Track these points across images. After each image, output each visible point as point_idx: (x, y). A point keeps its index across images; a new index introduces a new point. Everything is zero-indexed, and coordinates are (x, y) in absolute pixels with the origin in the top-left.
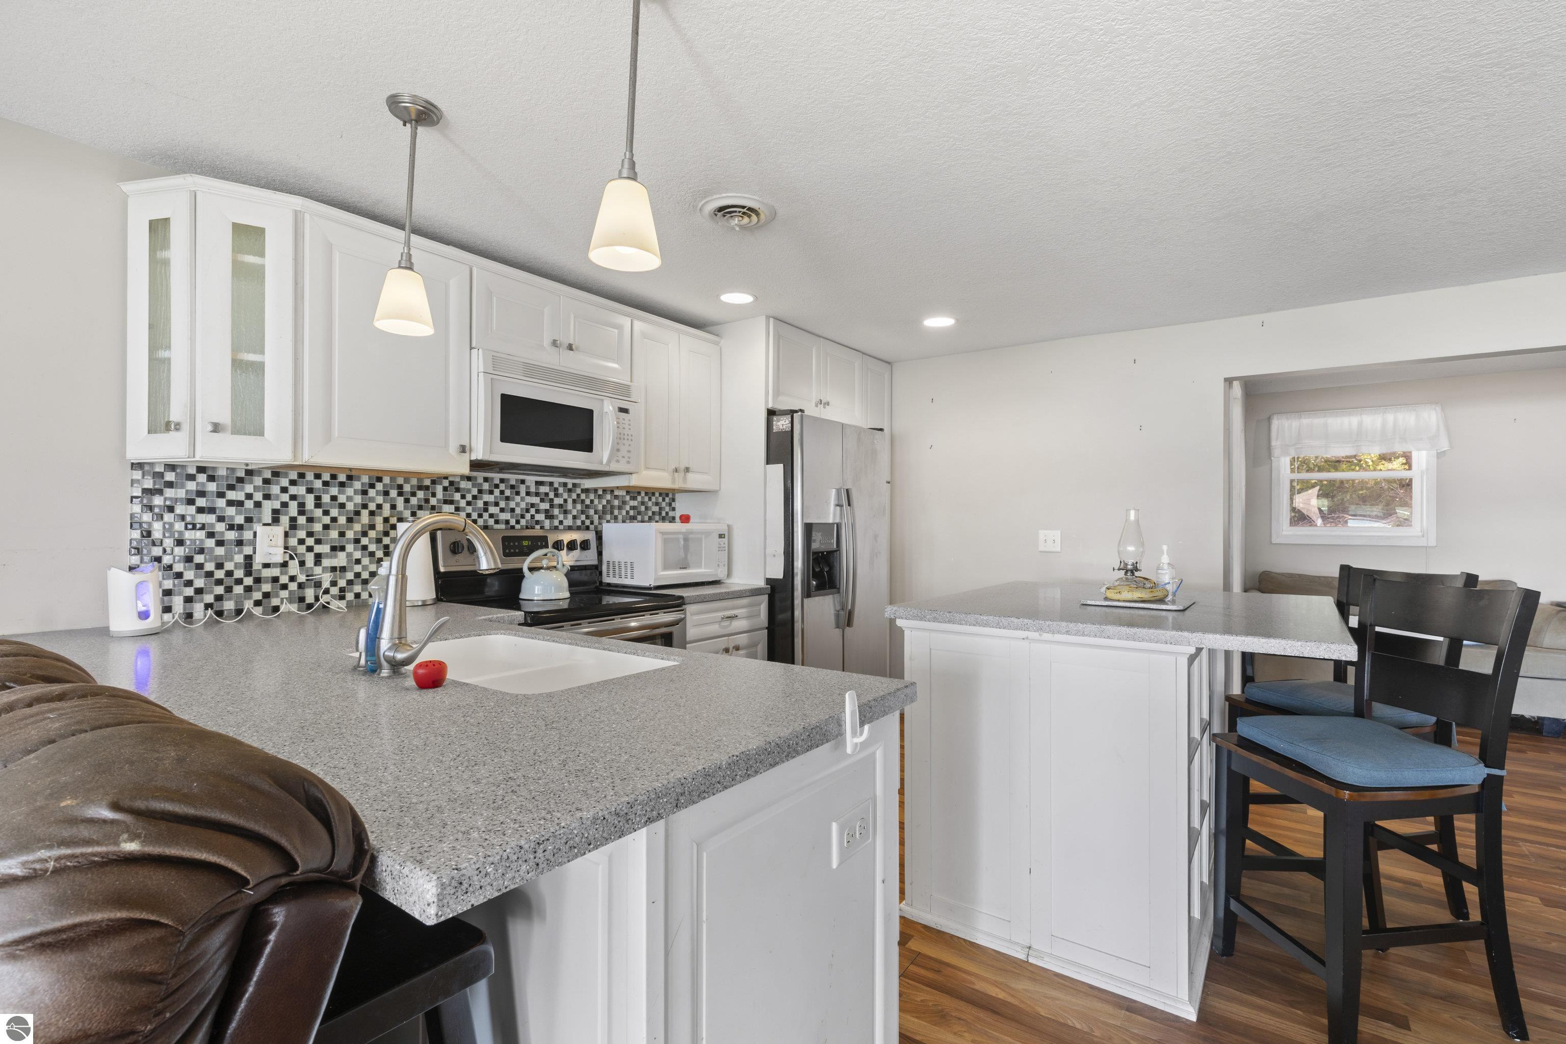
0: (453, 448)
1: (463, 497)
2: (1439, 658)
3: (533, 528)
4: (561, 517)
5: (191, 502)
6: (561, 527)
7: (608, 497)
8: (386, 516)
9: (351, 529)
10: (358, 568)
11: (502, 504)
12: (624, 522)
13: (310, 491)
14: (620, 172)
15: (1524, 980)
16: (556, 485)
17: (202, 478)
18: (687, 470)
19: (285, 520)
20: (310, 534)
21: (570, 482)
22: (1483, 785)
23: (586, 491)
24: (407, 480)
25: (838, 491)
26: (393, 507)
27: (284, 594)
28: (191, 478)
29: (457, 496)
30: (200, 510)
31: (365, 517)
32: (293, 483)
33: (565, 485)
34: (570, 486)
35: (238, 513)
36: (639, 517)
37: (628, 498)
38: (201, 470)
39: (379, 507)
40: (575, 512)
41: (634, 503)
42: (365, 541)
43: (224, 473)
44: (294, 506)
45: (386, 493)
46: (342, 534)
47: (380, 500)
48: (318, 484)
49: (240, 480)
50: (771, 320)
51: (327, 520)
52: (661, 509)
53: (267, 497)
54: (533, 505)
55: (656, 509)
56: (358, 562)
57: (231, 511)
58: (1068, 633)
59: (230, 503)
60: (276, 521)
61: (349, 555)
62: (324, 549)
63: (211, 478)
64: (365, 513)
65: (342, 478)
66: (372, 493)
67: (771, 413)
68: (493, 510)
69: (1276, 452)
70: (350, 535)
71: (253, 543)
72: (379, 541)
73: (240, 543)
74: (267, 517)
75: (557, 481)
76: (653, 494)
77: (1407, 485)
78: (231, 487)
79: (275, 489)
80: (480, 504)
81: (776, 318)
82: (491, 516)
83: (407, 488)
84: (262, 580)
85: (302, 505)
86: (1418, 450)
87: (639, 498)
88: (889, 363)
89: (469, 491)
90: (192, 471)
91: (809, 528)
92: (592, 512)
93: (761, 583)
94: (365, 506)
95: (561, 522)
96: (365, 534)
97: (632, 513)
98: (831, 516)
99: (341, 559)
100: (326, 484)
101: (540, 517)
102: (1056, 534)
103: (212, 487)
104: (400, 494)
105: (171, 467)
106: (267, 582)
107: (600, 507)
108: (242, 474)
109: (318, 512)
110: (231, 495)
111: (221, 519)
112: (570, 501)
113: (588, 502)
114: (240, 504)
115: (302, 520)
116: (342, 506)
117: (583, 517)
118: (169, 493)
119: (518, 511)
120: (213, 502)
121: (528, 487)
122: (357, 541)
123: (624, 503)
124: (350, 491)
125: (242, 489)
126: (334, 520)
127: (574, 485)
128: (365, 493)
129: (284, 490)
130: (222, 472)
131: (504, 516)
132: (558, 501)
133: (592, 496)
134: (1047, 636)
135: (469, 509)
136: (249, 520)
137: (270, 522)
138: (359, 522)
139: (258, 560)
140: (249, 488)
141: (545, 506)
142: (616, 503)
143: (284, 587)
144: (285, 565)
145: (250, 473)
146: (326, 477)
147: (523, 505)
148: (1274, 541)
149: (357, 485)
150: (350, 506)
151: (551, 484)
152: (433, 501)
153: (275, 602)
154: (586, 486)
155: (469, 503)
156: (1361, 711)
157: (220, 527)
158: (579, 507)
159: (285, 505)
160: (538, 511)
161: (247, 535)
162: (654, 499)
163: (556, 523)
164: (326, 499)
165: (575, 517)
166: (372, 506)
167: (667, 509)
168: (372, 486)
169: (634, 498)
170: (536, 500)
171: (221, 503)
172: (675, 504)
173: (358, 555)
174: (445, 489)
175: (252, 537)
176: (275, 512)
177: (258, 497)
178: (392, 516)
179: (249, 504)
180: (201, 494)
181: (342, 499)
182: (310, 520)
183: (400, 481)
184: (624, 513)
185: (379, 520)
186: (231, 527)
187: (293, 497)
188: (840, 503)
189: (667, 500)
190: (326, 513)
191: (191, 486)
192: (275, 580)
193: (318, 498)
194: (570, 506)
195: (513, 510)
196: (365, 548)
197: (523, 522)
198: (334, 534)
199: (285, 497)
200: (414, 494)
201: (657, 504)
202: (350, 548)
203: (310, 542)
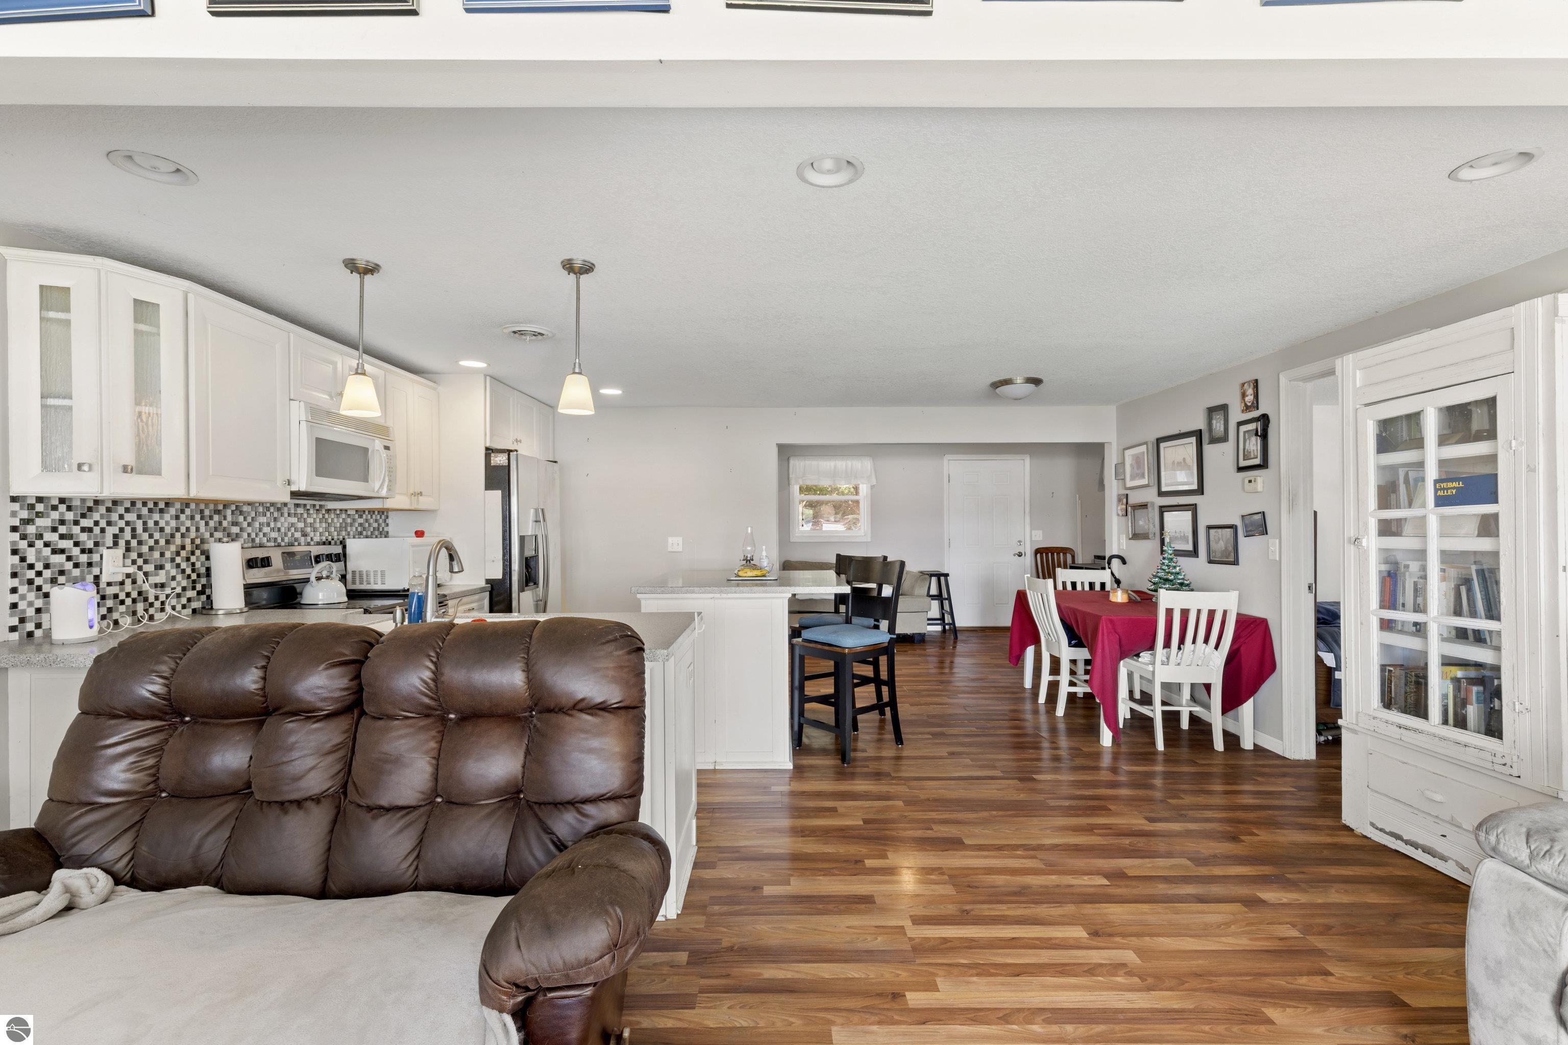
0: (279, 483)
1: (245, 519)
2: (875, 594)
3: (293, 545)
4: (312, 534)
5: (54, 529)
6: (312, 543)
7: (344, 516)
8: (192, 537)
9: (168, 550)
10: (174, 584)
11: (272, 525)
12: (354, 537)
13: (139, 517)
14: (574, 369)
15: (903, 729)
16: (308, 507)
17: (62, 508)
18: (421, 494)
19: (122, 543)
20: (140, 555)
21: (317, 503)
22: (889, 642)
23: (328, 511)
24: (207, 506)
25: (536, 510)
26: (198, 529)
27: (122, 608)
28: (55, 508)
29: (241, 519)
30: (62, 537)
31: (178, 540)
32: (127, 510)
33: (314, 506)
34: (318, 507)
35: (89, 538)
36: (364, 533)
37: (357, 516)
38: (62, 501)
39: (188, 529)
40: (321, 530)
41: (361, 521)
42: (178, 560)
43: (78, 503)
44: (128, 530)
45: (192, 518)
46: (162, 555)
47: (188, 523)
48: (145, 511)
49: (90, 509)
50: (488, 378)
51: (151, 542)
52: (379, 525)
53: (109, 523)
54: (293, 525)
55: (375, 525)
56: (174, 578)
57: (83, 537)
58: (735, 592)
59: (83, 530)
60: (116, 544)
61: (168, 572)
62: (149, 568)
63: (69, 508)
64: (178, 535)
65: (162, 505)
66: (183, 517)
67: (489, 451)
68: (266, 529)
69: (792, 481)
70: (168, 555)
71: (100, 564)
72: (188, 559)
73: (90, 565)
74: (109, 541)
75: (309, 503)
76: (374, 512)
77: (857, 502)
78: (83, 516)
79: (115, 517)
80: (257, 525)
81: (491, 377)
82: (264, 535)
83: (207, 513)
84: (107, 597)
85: (134, 530)
86: (863, 483)
87: (364, 516)
88: (551, 407)
89: (249, 513)
90: (56, 502)
91: (522, 539)
92: (333, 529)
93: (483, 584)
94: (178, 530)
95: (312, 539)
96: (178, 554)
97: (359, 529)
98: (530, 530)
99: (161, 577)
100: (150, 511)
101: (298, 535)
102: (679, 540)
103: (70, 516)
104: (202, 518)
105: (40, 499)
106: (110, 599)
107: (338, 525)
108: (91, 504)
109: (145, 536)
110: (85, 523)
111: (76, 544)
112: (318, 520)
113: (330, 521)
114: (90, 530)
115: (134, 543)
116: (162, 530)
117: (327, 534)
118: (39, 522)
119: (283, 530)
120: (70, 529)
121: (289, 510)
122: (173, 560)
123: (354, 520)
124: (167, 517)
125: (91, 518)
126: (157, 542)
127: (321, 506)
128: (177, 517)
129: (121, 517)
130: (76, 503)
131: (274, 535)
132: (310, 520)
133: (333, 516)
134: (724, 595)
135: (249, 530)
136: (96, 544)
137: (112, 545)
138: (174, 543)
139: (104, 579)
140: (96, 516)
141: (301, 525)
142: (349, 520)
143: (122, 602)
144: (122, 583)
145: (96, 502)
146: (150, 505)
147: (286, 525)
148: (792, 540)
149: (173, 511)
150: (168, 530)
151: (305, 505)
152: (225, 524)
153: (115, 615)
154: (329, 507)
155: (249, 525)
156: (848, 621)
157: (76, 551)
158: (324, 525)
159: (122, 530)
160: (296, 530)
161: (96, 558)
162: (374, 517)
163: (309, 539)
164: (151, 524)
165: (321, 535)
166: (183, 530)
167: (383, 525)
168: (183, 511)
169: (361, 516)
170: (294, 520)
171: (76, 530)
172: (389, 521)
173: (173, 572)
174: (233, 512)
175: (99, 559)
176: (115, 536)
177: (103, 523)
178: (197, 538)
179: (97, 530)
180: (62, 522)
181: (162, 524)
182: (140, 543)
183: (202, 506)
184: (354, 529)
185: (188, 541)
186: (83, 551)
187: (128, 523)
188: (538, 519)
189: (383, 517)
190: (151, 536)
191: (55, 515)
192: (116, 596)
193: (145, 523)
194: (318, 525)
195: (279, 530)
196: (178, 566)
197: (286, 539)
198: (156, 554)
199: (122, 524)
200: (211, 518)
201: (376, 521)
202: (168, 566)
203: (140, 562)
